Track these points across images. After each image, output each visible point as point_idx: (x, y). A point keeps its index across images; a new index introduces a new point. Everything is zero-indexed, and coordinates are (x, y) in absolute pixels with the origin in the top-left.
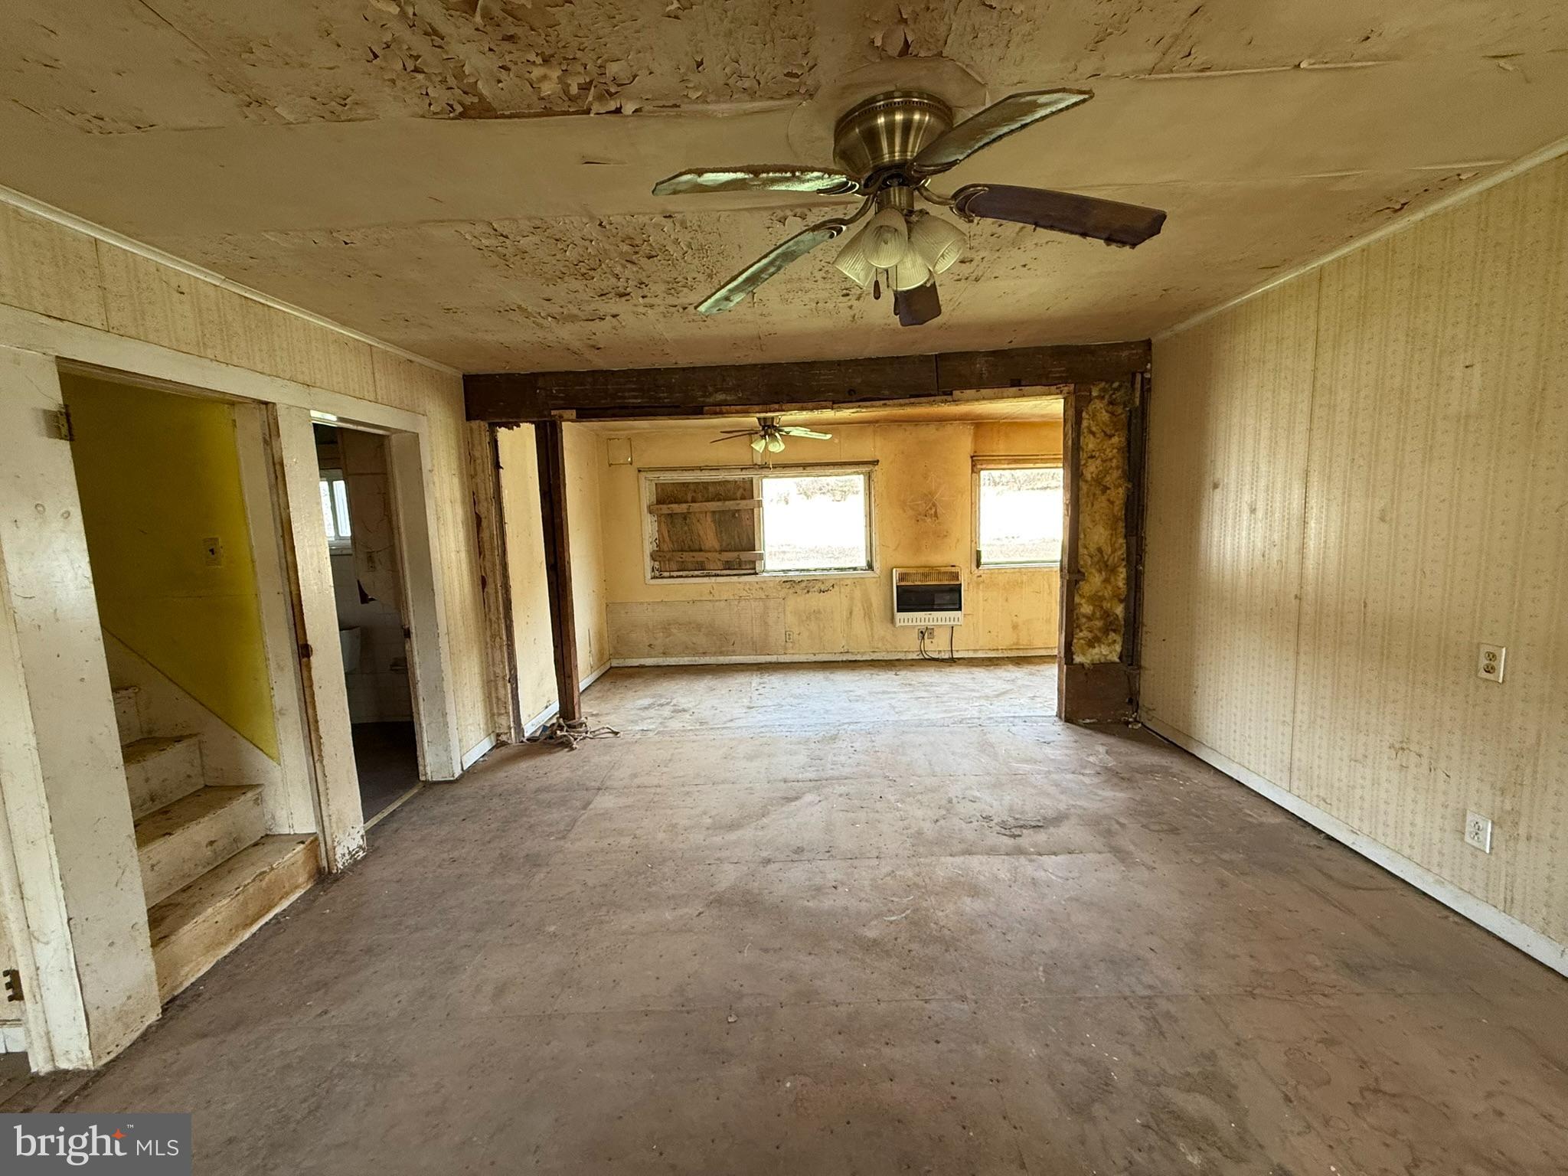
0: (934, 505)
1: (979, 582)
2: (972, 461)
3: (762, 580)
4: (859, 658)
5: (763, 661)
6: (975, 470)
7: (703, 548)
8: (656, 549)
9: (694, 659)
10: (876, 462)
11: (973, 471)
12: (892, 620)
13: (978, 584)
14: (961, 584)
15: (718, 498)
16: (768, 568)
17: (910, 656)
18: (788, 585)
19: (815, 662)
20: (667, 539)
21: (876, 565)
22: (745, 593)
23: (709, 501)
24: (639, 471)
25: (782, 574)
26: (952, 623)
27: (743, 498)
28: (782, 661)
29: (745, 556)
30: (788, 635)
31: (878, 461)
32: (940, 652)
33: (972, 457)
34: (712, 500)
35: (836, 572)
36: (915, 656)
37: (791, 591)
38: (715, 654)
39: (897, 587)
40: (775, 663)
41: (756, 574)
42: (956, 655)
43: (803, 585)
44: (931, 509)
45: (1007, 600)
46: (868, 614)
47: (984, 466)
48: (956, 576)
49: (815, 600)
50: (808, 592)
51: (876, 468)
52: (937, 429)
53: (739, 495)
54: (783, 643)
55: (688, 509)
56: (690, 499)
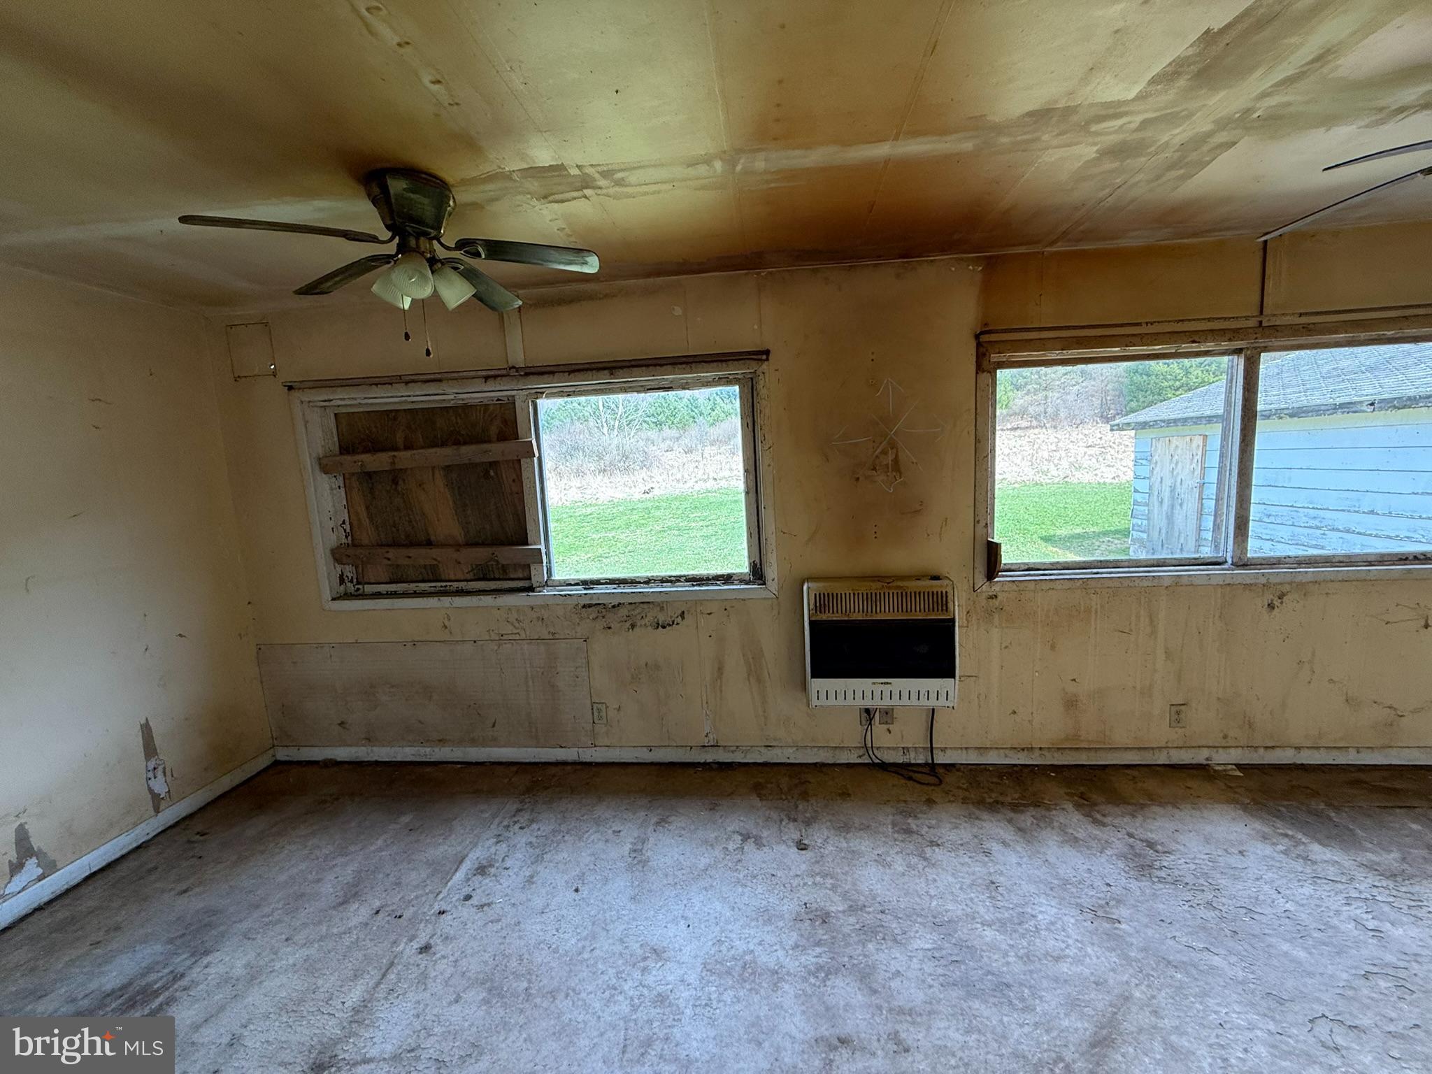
0: (893, 445)
1: (992, 610)
2: (979, 345)
3: (539, 602)
4: (739, 758)
5: (551, 758)
6: (985, 366)
7: (433, 538)
8: (344, 541)
9: (422, 750)
10: (762, 355)
11: (979, 368)
12: (804, 687)
13: (990, 613)
14: (953, 620)
15: (456, 439)
16: (558, 575)
17: (844, 758)
18: (593, 612)
19: (652, 764)
20: (366, 521)
21: (771, 573)
22: (509, 629)
23: (436, 446)
24: (290, 388)
25: (580, 590)
26: (933, 702)
27: (502, 438)
28: (588, 760)
29: (507, 555)
30: (596, 708)
31: (767, 352)
32: (905, 750)
33: (977, 337)
34: (443, 444)
35: (688, 588)
36: (853, 758)
37: (600, 624)
38: (460, 742)
39: (811, 623)
40: (574, 763)
41: (531, 589)
42: (940, 759)
43: (623, 612)
44: (884, 452)
45: (1053, 647)
46: (754, 671)
47: (1003, 357)
48: (942, 601)
49: (647, 643)
50: (633, 626)
51: (765, 366)
52: (898, 276)
53: (494, 430)
54: (589, 727)
55: (393, 463)
56: (400, 442)
